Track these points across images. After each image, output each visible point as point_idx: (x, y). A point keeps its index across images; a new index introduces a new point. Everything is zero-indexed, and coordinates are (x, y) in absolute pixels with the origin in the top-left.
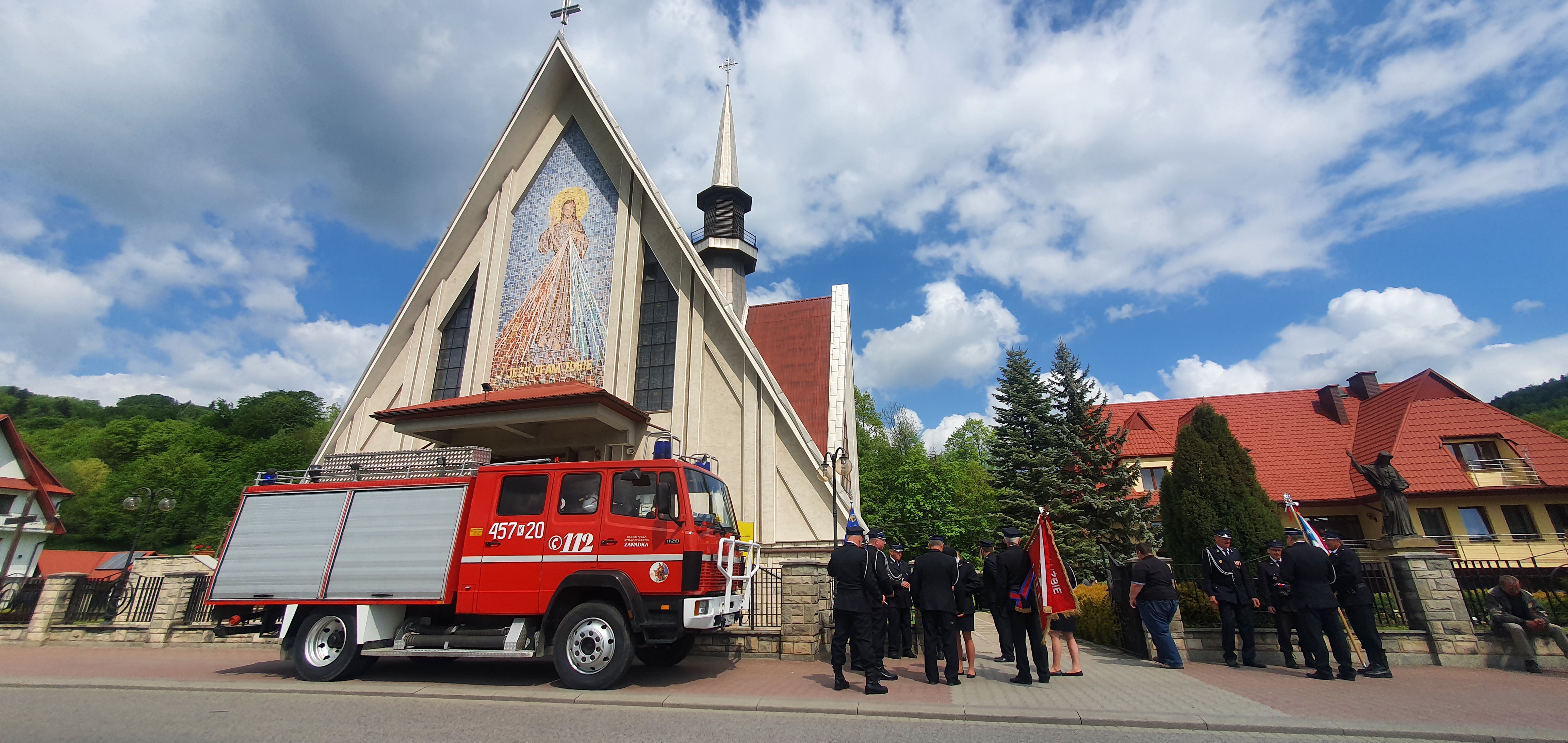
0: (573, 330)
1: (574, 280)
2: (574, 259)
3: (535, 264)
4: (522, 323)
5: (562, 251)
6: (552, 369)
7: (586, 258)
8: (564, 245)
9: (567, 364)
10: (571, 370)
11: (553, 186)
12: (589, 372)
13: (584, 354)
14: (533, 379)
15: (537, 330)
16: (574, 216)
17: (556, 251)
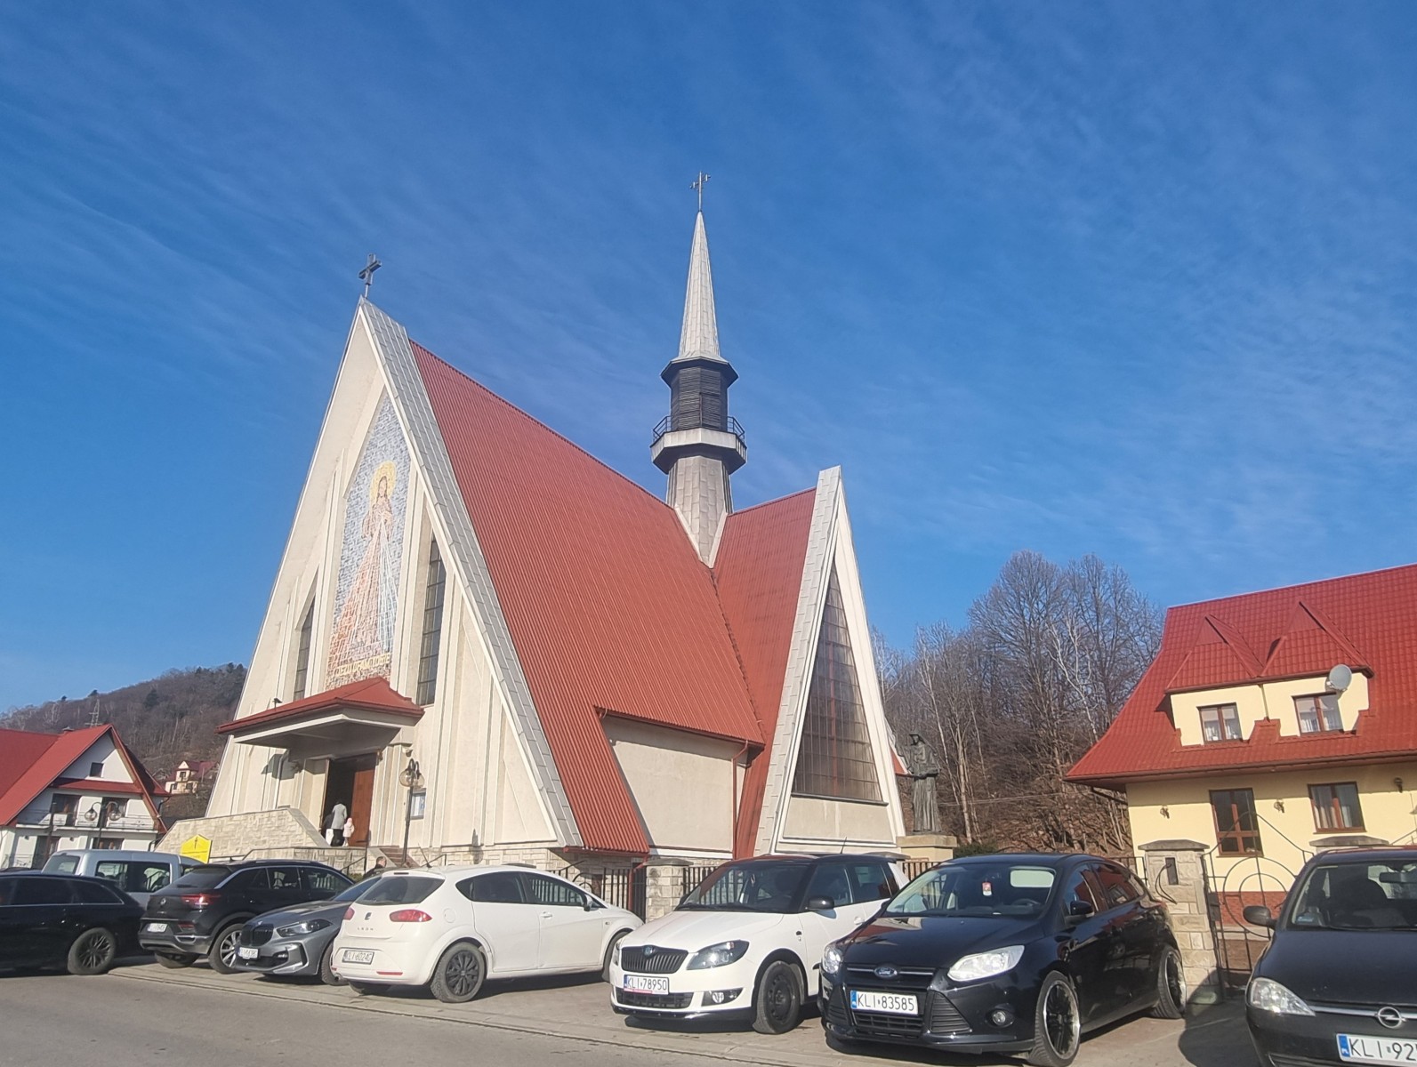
0: (380, 622)
1: (382, 565)
2: (384, 543)
3: (358, 553)
4: (348, 617)
5: (376, 534)
6: (364, 666)
7: (391, 540)
8: (378, 528)
9: (374, 658)
10: (377, 665)
11: (374, 463)
12: (387, 666)
13: (385, 647)
14: (352, 677)
15: (357, 624)
16: (385, 495)
17: (372, 535)
